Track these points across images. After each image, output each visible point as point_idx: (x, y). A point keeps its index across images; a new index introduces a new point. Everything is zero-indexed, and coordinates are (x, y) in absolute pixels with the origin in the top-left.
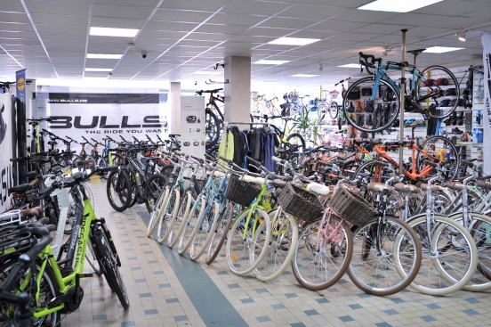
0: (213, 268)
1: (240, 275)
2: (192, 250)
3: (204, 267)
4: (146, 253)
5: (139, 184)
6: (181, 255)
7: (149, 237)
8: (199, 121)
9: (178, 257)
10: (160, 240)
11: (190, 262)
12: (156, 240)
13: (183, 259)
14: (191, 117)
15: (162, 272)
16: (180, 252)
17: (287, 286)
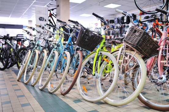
0: (68, 97)
1: (92, 102)
2: (49, 87)
3: (61, 97)
4: (15, 90)
5: (13, 54)
6: (41, 90)
7: (18, 81)
8: (45, 20)
9: (39, 91)
10: (25, 82)
11: (49, 94)
12: (23, 82)
13: (44, 93)
14: (42, 18)
15: (29, 104)
16: (40, 88)
17: (137, 108)
